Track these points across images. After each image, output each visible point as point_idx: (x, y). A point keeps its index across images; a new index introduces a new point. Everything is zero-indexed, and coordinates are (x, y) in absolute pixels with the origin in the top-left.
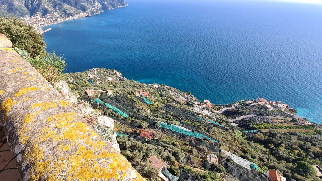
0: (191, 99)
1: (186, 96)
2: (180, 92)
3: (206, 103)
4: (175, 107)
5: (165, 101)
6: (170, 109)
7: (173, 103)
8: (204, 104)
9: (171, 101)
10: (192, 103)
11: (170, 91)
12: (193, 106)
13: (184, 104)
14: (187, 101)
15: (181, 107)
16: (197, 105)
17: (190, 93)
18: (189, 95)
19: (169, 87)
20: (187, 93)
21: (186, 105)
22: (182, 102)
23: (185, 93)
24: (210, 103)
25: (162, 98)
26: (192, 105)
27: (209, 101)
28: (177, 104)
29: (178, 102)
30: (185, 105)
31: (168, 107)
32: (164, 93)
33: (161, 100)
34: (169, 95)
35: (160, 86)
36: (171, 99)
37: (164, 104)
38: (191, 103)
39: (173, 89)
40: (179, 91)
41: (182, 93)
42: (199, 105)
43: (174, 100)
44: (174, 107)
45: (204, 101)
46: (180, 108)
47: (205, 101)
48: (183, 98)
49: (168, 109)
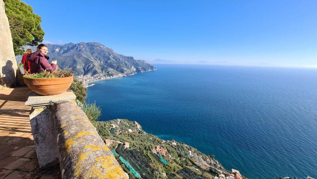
0: (215, 165)
1: (208, 160)
2: (202, 155)
3: (235, 174)
4: (195, 174)
5: (184, 163)
6: (189, 174)
7: (193, 167)
8: (232, 174)
9: (191, 164)
10: (217, 171)
11: (190, 152)
12: (218, 176)
13: (206, 170)
14: (210, 168)
15: (203, 175)
16: (223, 176)
17: (213, 156)
18: (213, 159)
19: (188, 147)
20: (209, 156)
21: (209, 173)
22: (204, 168)
23: (207, 157)
24: (240, 174)
25: (180, 159)
26: (217, 174)
27: (238, 172)
28: (197, 169)
29: (199, 167)
30: (208, 172)
31: (186, 172)
32: (183, 153)
33: (179, 162)
34: (188, 156)
35: (179, 144)
36: (191, 161)
37: (182, 166)
38: (215, 170)
39: (193, 149)
40: (200, 153)
41: (204, 155)
42: (226, 175)
43: (194, 164)
44: (195, 172)
45: (232, 171)
46: (202, 176)
47: (234, 171)
48: (205, 163)
49: (187, 174)
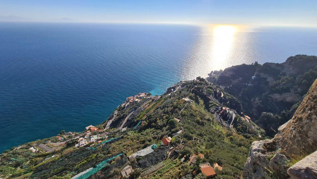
0: (69, 137)
1: (60, 138)
2: (49, 140)
3: (90, 129)
4: (53, 162)
5: (31, 166)
6: (47, 169)
7: (46, 159)
8: (88, 132)
9: (42, 158)
10: (74, 140)
11: (32, 148)
12: (77, 143)
13: (63, 149)
14: (66, 143)
15: (63, 155)
16: (82, 138)
17: (63, 132)
18: (64, 134)
19: (25, 146)
20: (59, 134)
21: (68, 148)
22: (60, 148)
23: (57, 137)
24: (93, 127)
25: (21, 168)
26: (75, 142)
27: (91, 126)
28: (53, 156)
29: (53, 153)
30: (66, 148)
31: (40, 171)
32: (20, 159)
33: (23, 171)
34: (32, 154)
35: (5, 155)
36: (39, 156)
37: (31, 171)
38: (72, 141)
39: (34, 143)
40: (46, 139)
41: (53, 138)
42: (83, 137)
43: (45, 156)
44: (52, 161)
45: (86, 129)
46: (62, 157)
47: (87, 128)
48: (58, 144)
49: (43, 171)
